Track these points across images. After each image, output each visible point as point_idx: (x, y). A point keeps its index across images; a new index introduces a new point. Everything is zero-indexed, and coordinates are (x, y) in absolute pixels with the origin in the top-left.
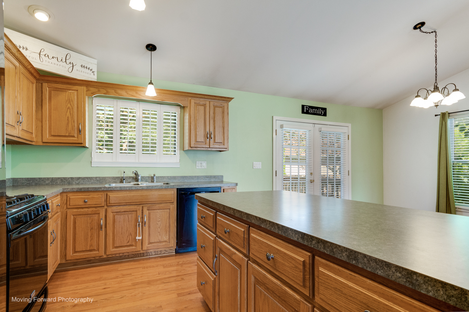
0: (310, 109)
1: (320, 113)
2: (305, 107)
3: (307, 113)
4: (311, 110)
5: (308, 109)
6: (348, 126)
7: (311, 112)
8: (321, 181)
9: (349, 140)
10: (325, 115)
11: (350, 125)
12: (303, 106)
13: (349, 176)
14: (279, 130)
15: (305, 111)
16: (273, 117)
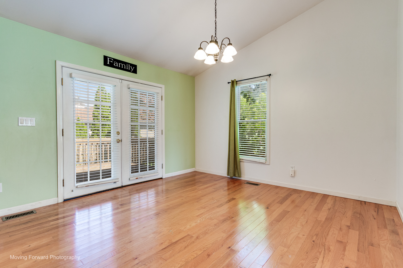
0: (115, 63)
1: (129, 69)
2: (108, 58)
3: (111, 65)
4: (117, 64)
5: (113, 62)
6: (161, 87)
7: (117, 65)
8: (131, 140)
9: (162, 101)
10: (135, 71)
11: (163, 86)
12: (105, 58)
13: (163, 135)
14: (67, 80)
15: (108, 63)
16: (56, 61)
